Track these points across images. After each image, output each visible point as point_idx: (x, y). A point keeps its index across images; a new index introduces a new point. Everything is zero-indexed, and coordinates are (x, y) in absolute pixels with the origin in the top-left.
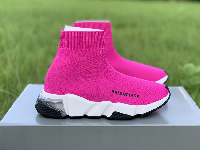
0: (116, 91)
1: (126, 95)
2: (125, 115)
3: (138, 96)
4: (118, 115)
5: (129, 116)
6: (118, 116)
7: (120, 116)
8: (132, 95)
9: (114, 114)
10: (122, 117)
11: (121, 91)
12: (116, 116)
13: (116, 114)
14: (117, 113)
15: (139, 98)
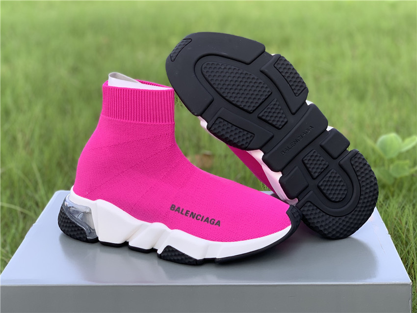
0: (179, 208)
1: (195, 218)
2: (183, 254)
3: (218, 223)
4: (173, 254)
5: (191, 258)
6: (172, 256)
7: (175, 255)
8: (207, 220)
9: (167, 250)
10: (179, 258)
11: (188, 209)
12: (169, 254)
13: (169, 251)
14: (171, 249)
15: (219, 226)
